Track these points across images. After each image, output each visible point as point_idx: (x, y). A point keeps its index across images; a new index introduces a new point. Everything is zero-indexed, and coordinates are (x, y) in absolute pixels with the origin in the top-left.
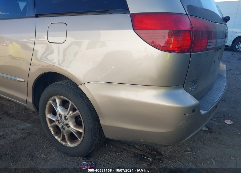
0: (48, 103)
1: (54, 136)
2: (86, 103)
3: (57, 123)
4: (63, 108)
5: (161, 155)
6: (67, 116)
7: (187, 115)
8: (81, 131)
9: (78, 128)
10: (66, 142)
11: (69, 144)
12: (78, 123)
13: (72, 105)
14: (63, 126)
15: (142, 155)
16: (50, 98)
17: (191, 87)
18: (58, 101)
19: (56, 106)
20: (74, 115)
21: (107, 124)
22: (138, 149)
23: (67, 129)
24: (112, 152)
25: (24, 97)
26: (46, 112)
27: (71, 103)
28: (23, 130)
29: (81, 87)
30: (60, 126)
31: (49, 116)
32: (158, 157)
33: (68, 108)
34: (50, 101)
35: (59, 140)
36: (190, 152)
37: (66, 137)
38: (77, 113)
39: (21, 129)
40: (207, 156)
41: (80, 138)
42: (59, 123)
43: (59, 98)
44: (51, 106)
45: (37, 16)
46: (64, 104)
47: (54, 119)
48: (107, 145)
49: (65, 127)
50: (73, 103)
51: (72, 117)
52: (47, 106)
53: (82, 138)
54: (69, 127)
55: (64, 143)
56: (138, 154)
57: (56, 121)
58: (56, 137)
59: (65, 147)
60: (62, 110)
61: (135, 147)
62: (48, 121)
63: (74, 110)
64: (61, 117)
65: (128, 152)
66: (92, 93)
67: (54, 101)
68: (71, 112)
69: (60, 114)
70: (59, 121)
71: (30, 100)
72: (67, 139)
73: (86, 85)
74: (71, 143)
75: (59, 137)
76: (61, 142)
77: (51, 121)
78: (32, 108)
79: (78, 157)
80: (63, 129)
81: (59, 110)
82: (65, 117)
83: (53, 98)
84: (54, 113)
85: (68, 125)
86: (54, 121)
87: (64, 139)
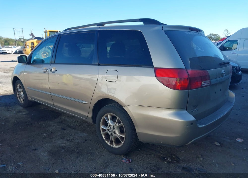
0: (103, 118)
1: (105, 140)
2: (127, 118)
3: (107, 131)
4: (112, 121)
5: (178, 158)
6: (115, 126)
7: (188, 126)
8: (123, 136)
9: (122, 134)
10: (113, 144)
11: (115, 146)
12: (122, 132)
13: (118, 119)
14: (111, 133)
15: (164, 157)
16: (105, 114)
17: (192, 110)
18: (109, 117)
19: (108, 120)
20: (119, 125)
21: (140, 131)
22: (162, 153)
23: (114, 135)
24: (143, 154)
25: (86, 114)
26: (101, 124)
27: (118, 118)
28: (82, 137)
29: (125, 108)
30: (110, 133)
31: (102, 127)
32: (175, 159)
33: (116, 121)
34: (104, 117)
35: (108, 143)
36: (201, 158)
37: (113, 141)
38: (121, 125)
39: (81, 137)
40: (213, 162)
41: (123, 142)
42: (109, 131)
43: (110, 115)
44: (104, 120)
45: (99, 65)
46: (113, 119)
47: (106, 129)
48: (140, 150)
49: (113, 134)
50: (119, 118)
51: (118, 127)
52: (102, 120)
53: (124, 141)
54: (115, 134)
55: (111, 146)
56: (161, 156)
57: (107, 130)
58: (106, 141)
59: (112, 148)
60: (111, 123)
61: (160, 153)
62: (101, 130)
63: (119, 122)
64: (111, 127)
65: (154, 155)
66: (131, 112)
67: (107, 117)
68: (117, 124)
69: (110, 125)
70: (109, 130)
71: (90, 116)
72: (113, 142)
73: (128, 107)
74: (116, 146)
75: (108, 141)
76: (110, 145)
77: (104, 130)
78: (91, 121)
79: (120, 155)
80: (112, 135)
81: (110, 122)
82: (114, 127)
83: (106, 114)
84: (106, 124)
85: (115, 133)
86: (105, 130)
87: (111, 143)
